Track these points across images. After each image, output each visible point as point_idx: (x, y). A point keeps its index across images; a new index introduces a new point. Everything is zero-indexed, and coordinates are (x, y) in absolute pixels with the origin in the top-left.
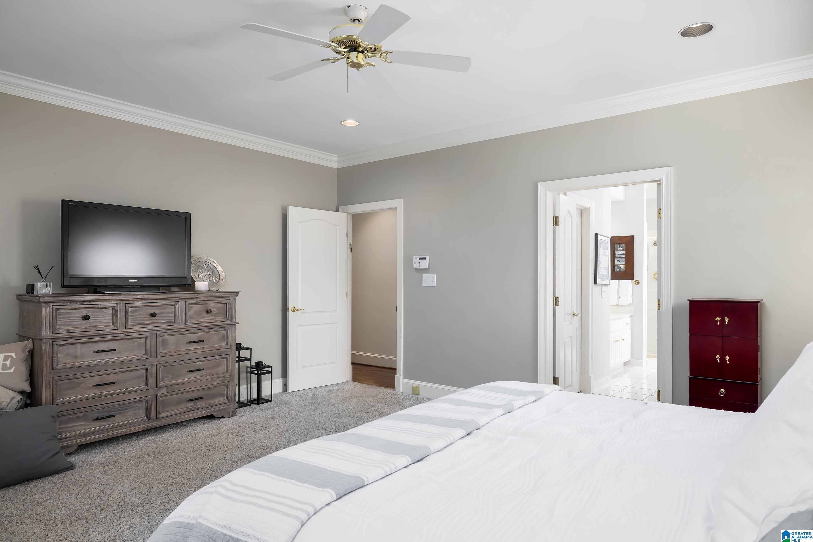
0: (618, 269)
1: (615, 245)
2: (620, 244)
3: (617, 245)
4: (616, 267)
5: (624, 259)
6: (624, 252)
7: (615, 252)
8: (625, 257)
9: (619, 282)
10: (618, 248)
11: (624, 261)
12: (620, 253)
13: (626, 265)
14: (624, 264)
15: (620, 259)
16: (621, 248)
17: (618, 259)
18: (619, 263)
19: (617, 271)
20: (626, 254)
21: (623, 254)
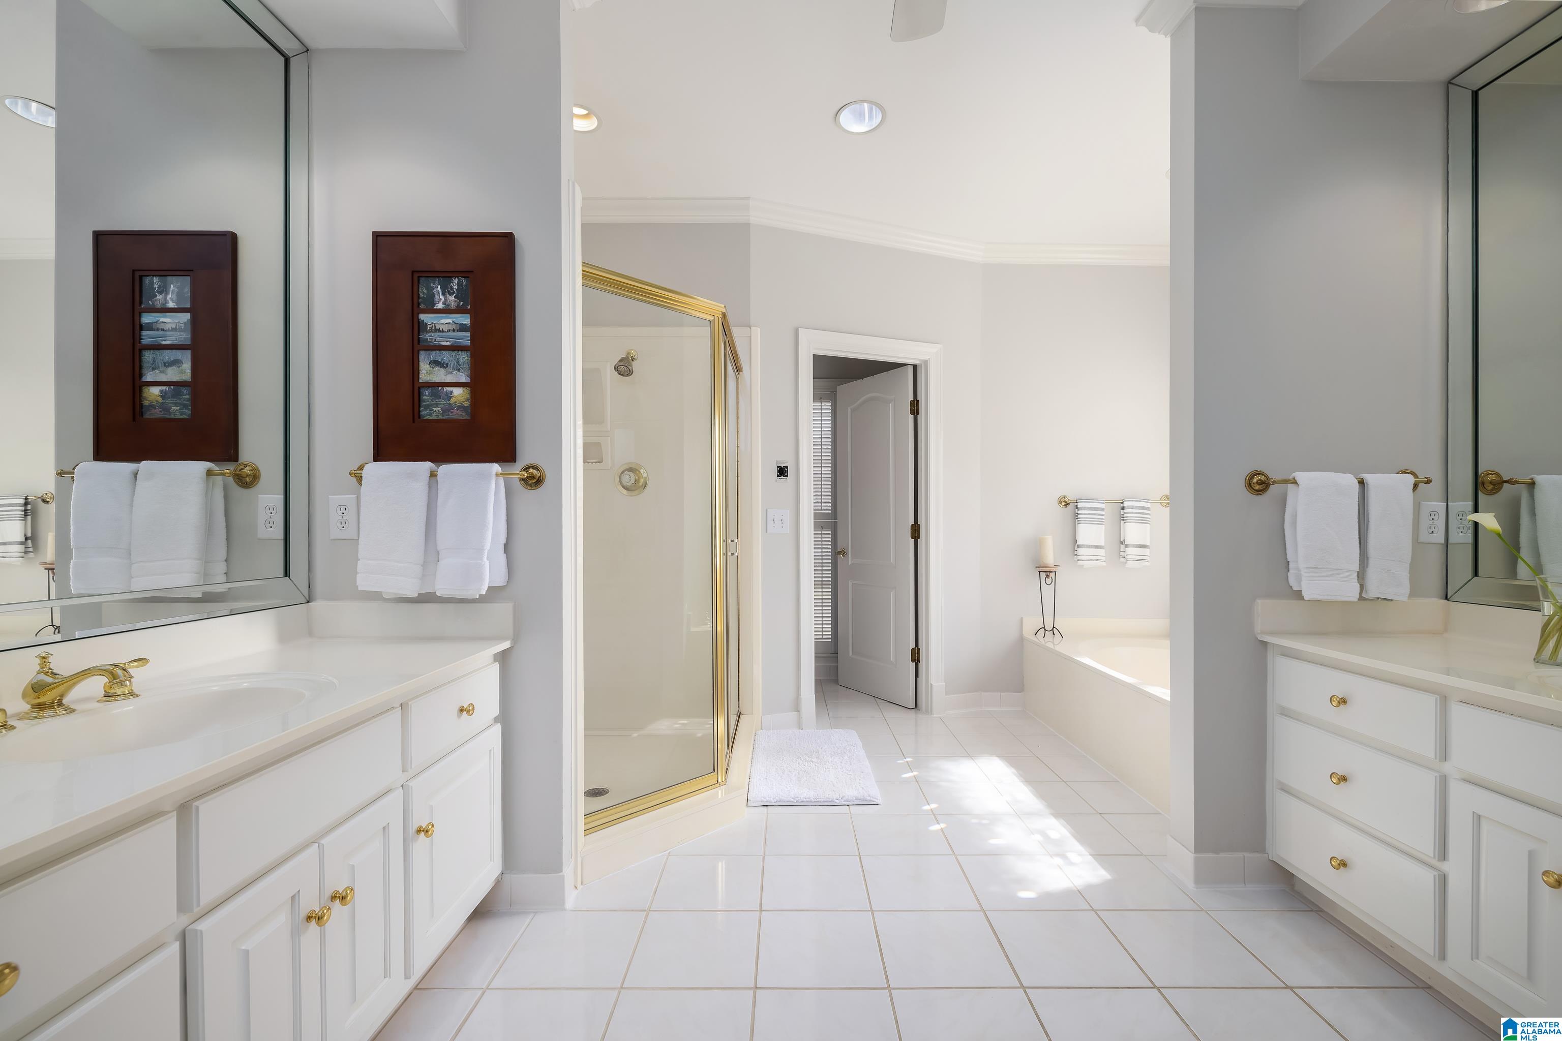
0: (437, 405)
1: (422, 280)
2: (445, 276)
3: (430, 280)
4: (426, 394)
5: (464, 357)
6: (465, 320)
7: (422, 317)
8: (468, 343)
9: (433, 475)
10: (437, 298)
11: (468, 366)
12: (445, 322)
13: (471, 385)
14: (463, 378)
15: (446, 356)
16: (452, 298)
17: (434, 355)
18: (440, 375)
19: (434, 417)
20: (474, 329)
21: (462, 328)
